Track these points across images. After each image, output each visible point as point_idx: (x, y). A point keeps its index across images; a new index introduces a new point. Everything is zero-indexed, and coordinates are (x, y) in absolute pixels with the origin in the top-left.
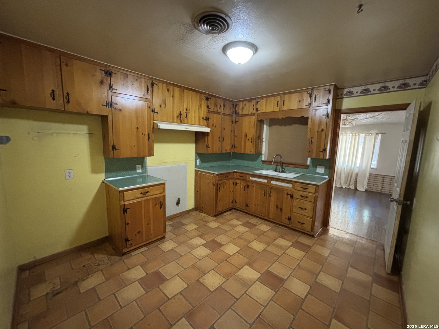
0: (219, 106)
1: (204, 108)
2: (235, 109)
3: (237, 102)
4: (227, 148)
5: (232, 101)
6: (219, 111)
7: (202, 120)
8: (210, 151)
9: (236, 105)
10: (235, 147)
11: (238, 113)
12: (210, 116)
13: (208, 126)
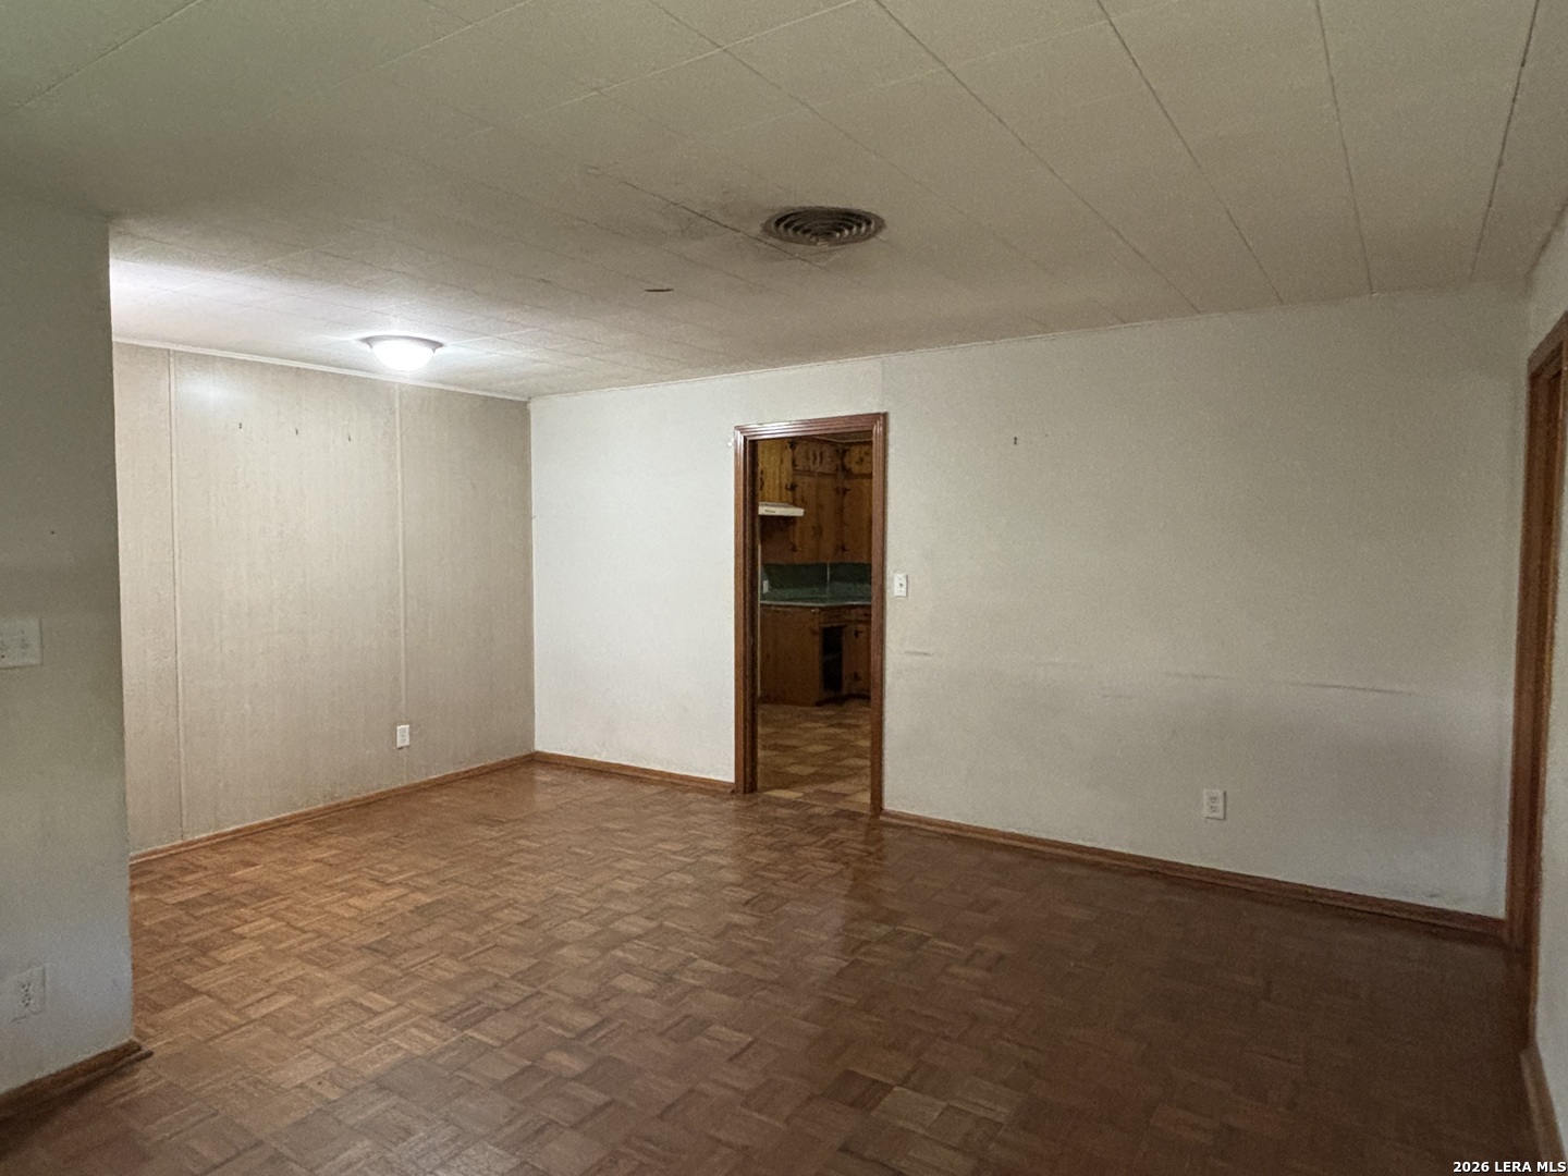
0: (812, 458)
1: (788, 464)
2: (842, 459)
3: (847, 444)
4: (827, 552)
5: (835, 444)
6: (812, 468)
7: (784, 490)
8: (797, 559)
9: (845, 452)
10: (844, 550)
11: (850, 469)
12: (799, 480)
13: (794, 504)
